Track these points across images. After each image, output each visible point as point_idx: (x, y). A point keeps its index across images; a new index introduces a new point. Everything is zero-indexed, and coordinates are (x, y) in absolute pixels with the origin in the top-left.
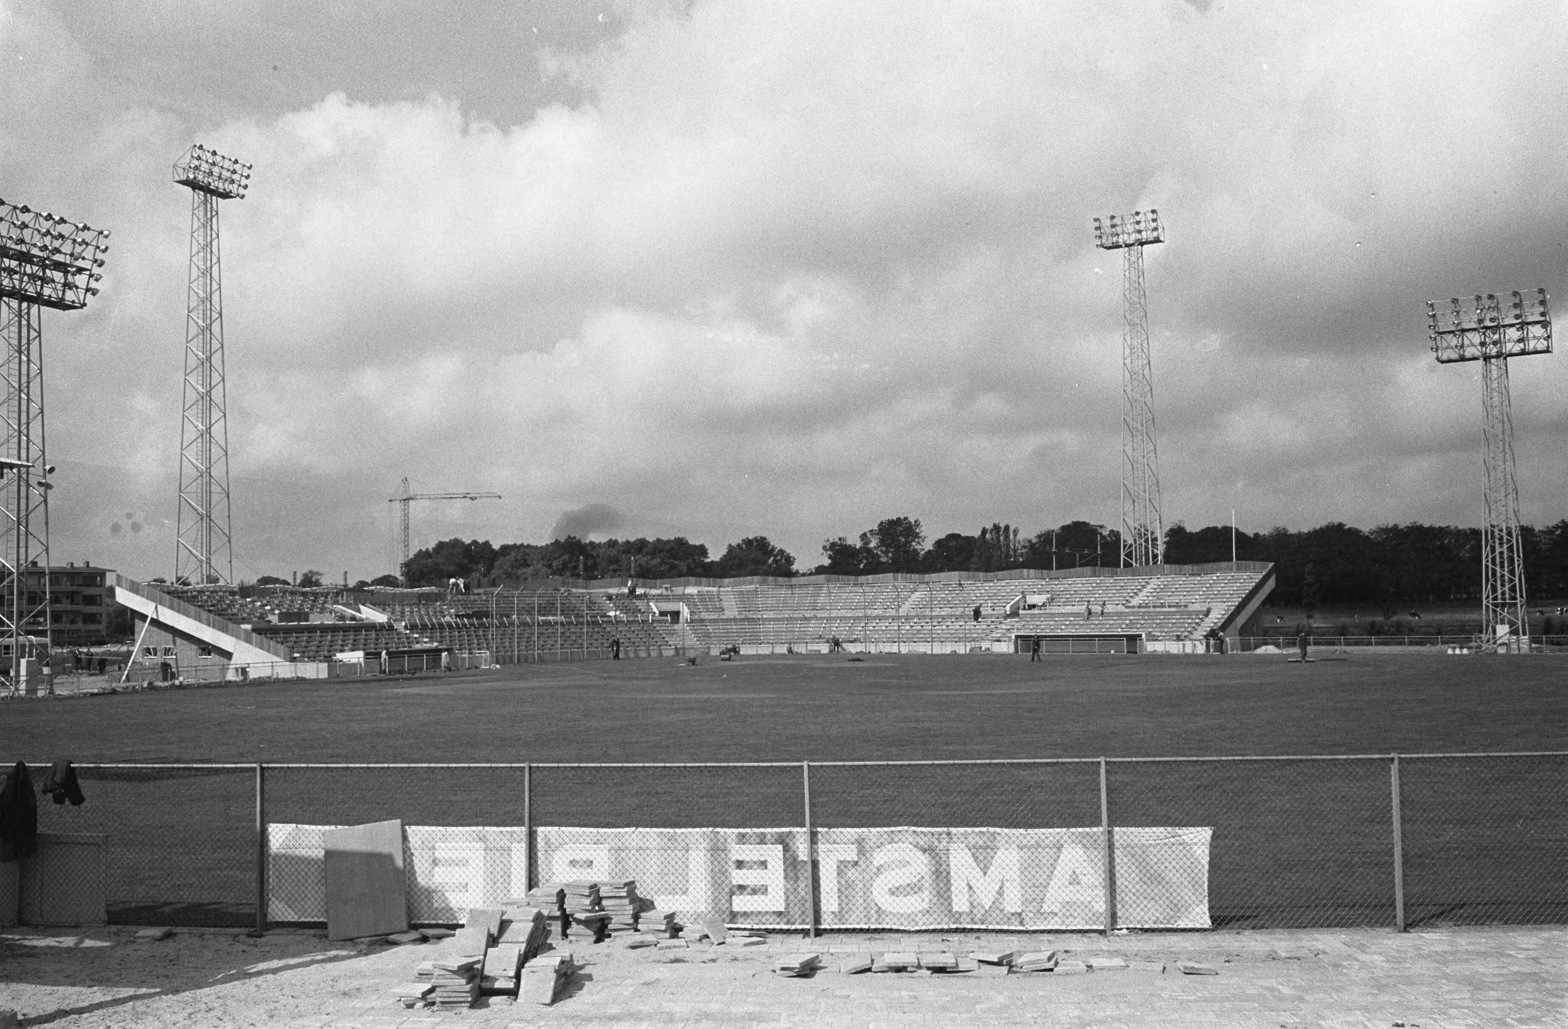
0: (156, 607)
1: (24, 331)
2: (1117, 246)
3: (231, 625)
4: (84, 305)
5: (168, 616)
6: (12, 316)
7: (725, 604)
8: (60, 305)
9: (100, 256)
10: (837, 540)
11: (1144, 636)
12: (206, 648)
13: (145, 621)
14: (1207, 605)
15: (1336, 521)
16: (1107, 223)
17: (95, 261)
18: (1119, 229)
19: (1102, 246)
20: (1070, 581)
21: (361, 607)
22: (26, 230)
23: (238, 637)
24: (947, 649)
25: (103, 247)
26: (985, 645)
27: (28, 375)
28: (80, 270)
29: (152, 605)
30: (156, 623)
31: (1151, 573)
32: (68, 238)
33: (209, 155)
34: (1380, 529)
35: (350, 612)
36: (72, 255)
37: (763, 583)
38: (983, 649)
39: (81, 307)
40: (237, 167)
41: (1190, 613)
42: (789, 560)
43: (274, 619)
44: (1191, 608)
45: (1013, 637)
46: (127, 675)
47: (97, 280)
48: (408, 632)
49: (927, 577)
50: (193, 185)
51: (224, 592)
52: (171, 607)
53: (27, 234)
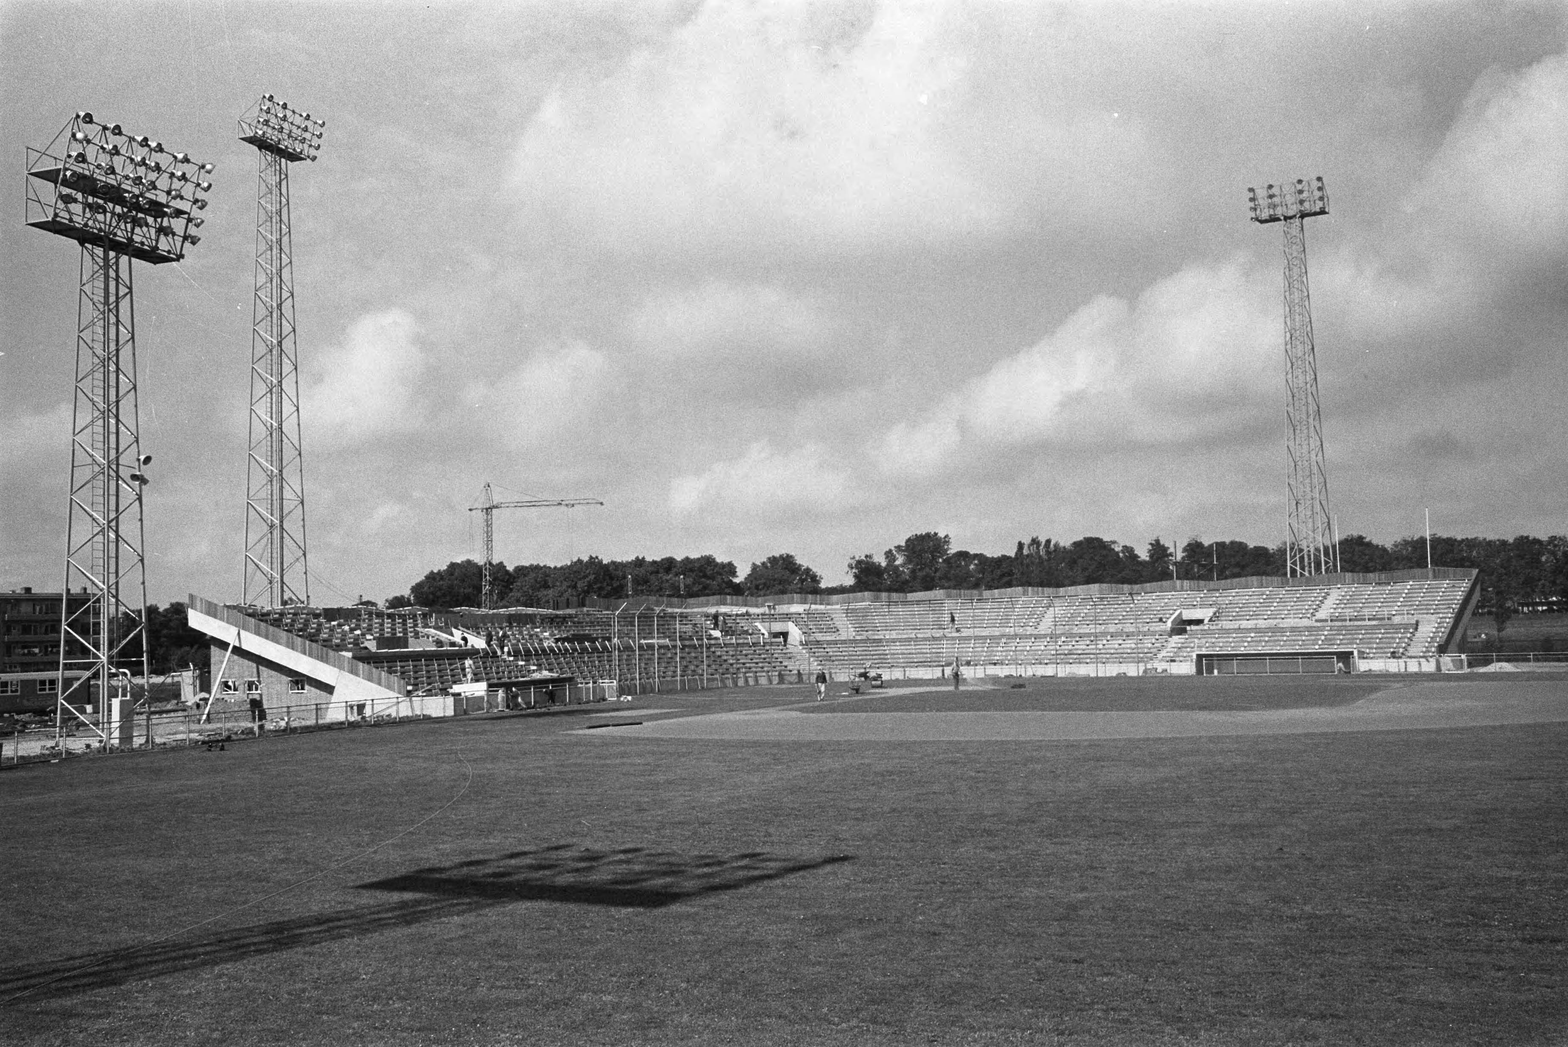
0: (239, 634)
1: (112, 285)
2: (1273, 219)
3: (331, 653)
4: (180, 257)
5: (254, 643)
6: (96, 267)
7: (838, 624)
8: (153, 256)
9: (201, 195)
10: (863, 558)
11: (1356, 653)
12: (299, 680)
13: (226, 650)
14: (1416, 617)
15: (1355, 534)
16: (1261, 193)
17: (196, 201)
18: (1276, 200)
19: (1257, 219)
20: (1233, 592)
21: (454, 630)
22: (116, 157)
23: (341, 668)
24: (1111, 670)
25: (206, 185)
26: (1160, 666)
27: (117, 341)
28: (179, 213)
29: (234, 630)
30: (238, 651)
31: (1330, 583)
32: (164, 171)
33: (279, 108)
34: (1405, 541)
35: (444, 636)
36: (168, 193)
37: (876, 599)
38: (1159, 670)
39: (178, 260)
40: (309, 124)
41: (1397, 628)
42: (815, 579)
43: (371, 645)
44: (1397, 620)
45: (1195, 657)
46: (208, 715)
47: (197, 226)
48: (511, 659)
49: (1062, 591)
50: (261, 143)
51: (307, 614)
52: (258, 633)
53: (118, 161)
